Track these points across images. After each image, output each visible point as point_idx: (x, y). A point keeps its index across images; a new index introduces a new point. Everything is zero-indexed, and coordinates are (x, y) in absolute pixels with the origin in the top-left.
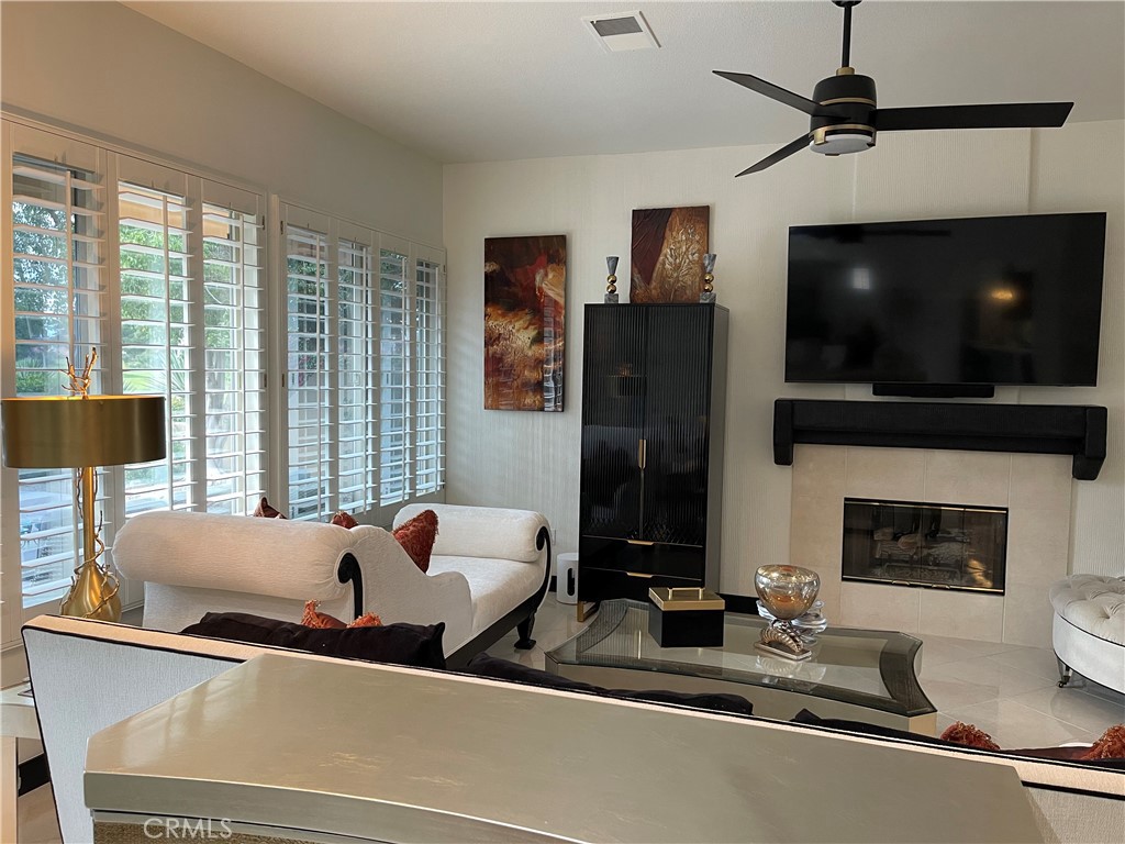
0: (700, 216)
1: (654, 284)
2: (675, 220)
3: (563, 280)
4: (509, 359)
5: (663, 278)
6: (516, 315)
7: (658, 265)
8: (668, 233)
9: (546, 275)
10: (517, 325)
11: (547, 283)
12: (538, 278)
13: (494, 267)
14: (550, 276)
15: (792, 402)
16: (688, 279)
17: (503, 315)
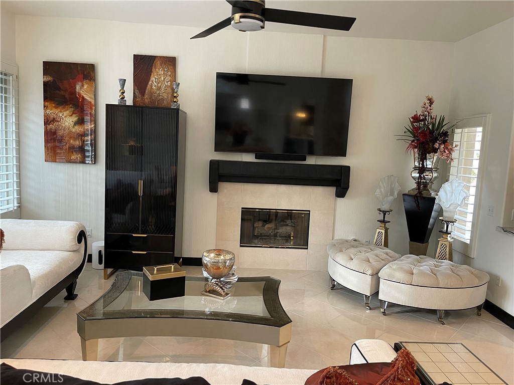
0: (171, 62)
1: (146, 96)
2: (158, 63)
3: (93, 90)
4: (60, 133)
5: (151, 94)
6: (64, 108)
7: (149, 87)
8: (153, 69)
9: (83, 86)
10: (65, 114)
11: (83, 90)
12: (78, 87)
13: (49, 78)
14: (85, 87)
15: (218, 161)
16: (165, 95)
17: (56, 107)
